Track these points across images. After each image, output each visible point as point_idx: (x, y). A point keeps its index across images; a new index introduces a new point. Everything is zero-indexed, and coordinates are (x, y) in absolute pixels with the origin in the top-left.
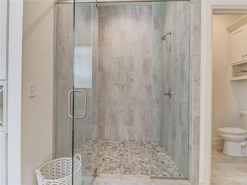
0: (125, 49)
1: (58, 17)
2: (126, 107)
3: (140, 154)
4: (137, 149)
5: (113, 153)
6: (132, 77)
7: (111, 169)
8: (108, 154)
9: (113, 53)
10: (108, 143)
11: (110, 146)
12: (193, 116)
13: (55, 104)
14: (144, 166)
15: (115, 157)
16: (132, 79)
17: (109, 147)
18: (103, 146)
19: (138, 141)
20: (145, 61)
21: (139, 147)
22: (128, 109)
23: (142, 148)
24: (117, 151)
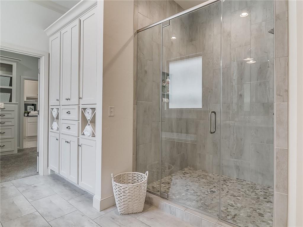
0: (230, 55)
1: (138, 45)
2: (232, 133)
3: (238, 198)
4: (239, 191)
5: (204, 187)
6: (241, 91)
7: (188, 200)
8: (197, 187)
9: (215, 63)
10: (206, 176)
11: (206, 179)
12: (276, 147)
13: (135, 123)
14: (229, 210)
15: (203, 191)
16: (241, 94)
17: (204, 180)
18: (198, 177)
19: (248, 182)
20: (260, 68)
21: (245, 189)
22: (236, 136)
23: (247, 191)
24: (210, 186)
